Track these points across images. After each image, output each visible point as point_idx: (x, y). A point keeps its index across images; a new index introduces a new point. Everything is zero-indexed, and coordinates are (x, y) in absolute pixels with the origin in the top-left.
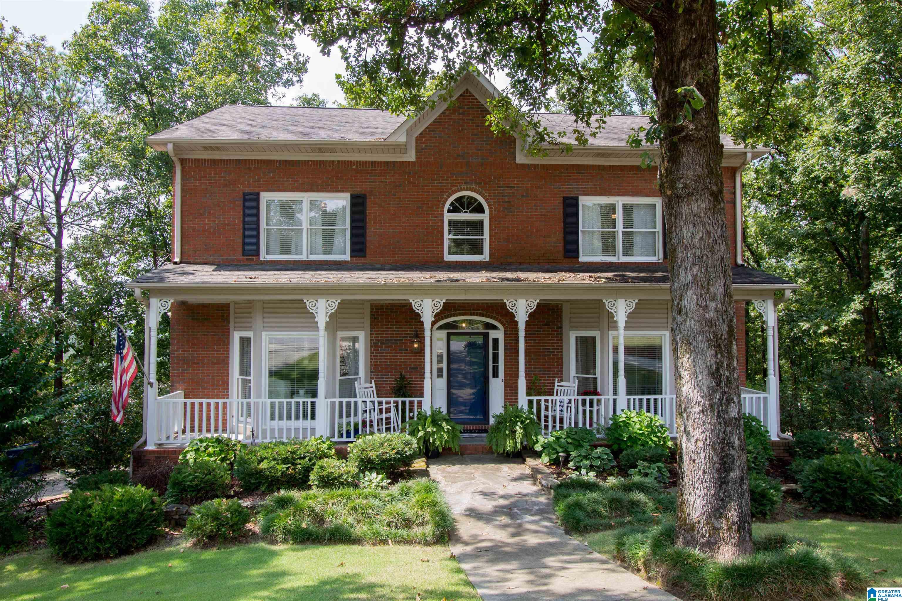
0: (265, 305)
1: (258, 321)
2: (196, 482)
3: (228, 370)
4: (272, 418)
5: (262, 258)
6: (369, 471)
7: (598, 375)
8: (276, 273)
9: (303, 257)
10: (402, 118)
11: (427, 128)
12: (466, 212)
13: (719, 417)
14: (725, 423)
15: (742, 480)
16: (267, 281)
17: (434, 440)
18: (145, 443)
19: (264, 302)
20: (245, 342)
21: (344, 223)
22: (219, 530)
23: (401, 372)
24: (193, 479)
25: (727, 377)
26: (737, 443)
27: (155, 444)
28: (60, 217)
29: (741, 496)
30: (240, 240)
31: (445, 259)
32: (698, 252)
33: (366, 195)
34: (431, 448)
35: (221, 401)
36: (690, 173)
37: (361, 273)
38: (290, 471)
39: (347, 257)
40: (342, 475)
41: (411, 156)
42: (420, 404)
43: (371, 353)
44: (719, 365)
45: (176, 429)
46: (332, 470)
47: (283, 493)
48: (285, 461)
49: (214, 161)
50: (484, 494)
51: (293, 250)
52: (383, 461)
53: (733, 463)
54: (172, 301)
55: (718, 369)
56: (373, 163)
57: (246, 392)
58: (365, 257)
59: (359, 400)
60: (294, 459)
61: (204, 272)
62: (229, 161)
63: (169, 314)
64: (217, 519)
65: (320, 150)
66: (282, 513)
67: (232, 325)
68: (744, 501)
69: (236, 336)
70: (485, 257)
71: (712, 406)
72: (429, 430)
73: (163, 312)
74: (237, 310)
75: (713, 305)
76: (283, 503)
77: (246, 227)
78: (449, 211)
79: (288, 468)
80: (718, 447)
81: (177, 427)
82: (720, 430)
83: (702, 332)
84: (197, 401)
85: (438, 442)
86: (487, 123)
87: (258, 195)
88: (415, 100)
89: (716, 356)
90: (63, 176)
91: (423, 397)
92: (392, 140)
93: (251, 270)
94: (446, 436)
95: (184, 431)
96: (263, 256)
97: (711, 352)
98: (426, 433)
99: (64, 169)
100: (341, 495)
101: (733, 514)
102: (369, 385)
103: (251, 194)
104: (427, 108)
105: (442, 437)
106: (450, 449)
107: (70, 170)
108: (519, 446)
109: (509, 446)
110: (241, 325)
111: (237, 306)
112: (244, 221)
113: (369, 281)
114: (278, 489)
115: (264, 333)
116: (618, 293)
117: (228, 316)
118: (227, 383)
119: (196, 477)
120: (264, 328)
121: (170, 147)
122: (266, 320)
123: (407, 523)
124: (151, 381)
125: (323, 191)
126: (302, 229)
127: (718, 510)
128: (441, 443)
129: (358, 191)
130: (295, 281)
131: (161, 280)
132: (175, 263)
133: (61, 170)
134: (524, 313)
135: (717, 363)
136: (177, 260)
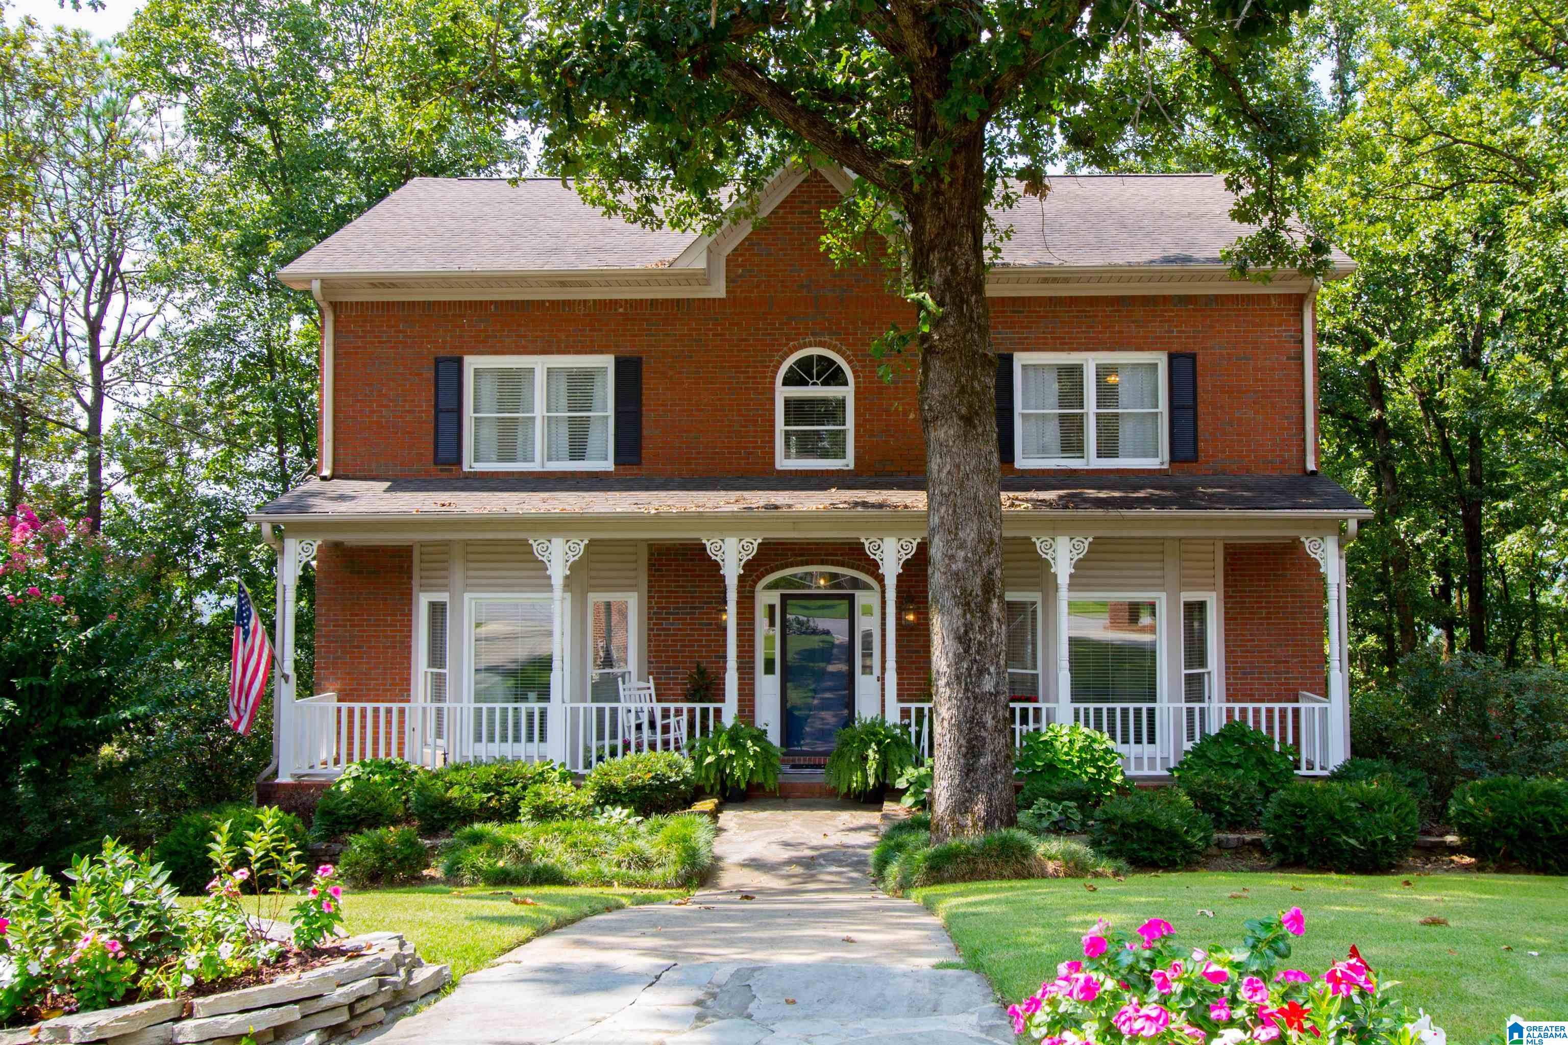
0: (470, 549)
1: (458, 574)
2: (354, 811)
3: (409, 658)
4: (478, 738)
5: (466, 468)
6: (612, 805)
7: (1039, 671)
8: (485, 494)
9: (535, 466)
10: (691, 237)
11: (746, 239)
12: (814, 384)
13: (967, 690)
14: (975, 698)
15: (995, 768)
16: (468, 510)
17: (732, 768)
18: (276, 773)
19: (467, 543)
20: (437, 611)
21: (605, 409)
22: (383, 863)
23: (698, 664)
24: (350, 807)
25: (980, 643)
26: (990, 723)
27: (293, 775)
28: (97, 366)
29: (993, 786)
30: (431, 438)
31: (778, 466)
32: (945, 490)
33: (640, 359)
34: (729, 783)
35: (395, 706)
36: (936, 393)
37: (625, 494)
38: (493, 803)
39: (608, 465)
40: (566, 806)
41: (718, 290)
42: (718, 712)
43: (650, 629)
44: (968, 627)
45: (324, 756)
46: (551, 798)
47: (477, 826)
48: (486, 788)
49: (388, 305)
50: (786, 844)
51: (520, 452)
52: (633, 790)
53: (983, 746)
54: (319, 542)
55: (966, 632)
56: (654, 303)
57: (438, 691)
58: (639, 463)
59: (621, 706)
60: (499, 785)
61: (370, 493)
62: (413, 304)
63: (314, 563)
64: (383, 850)
65: (563, 284)
66: (472, 849)
67: (416, 582)
68: (995, 794)
69: (423, 601)
70: (847, 462)
71: (958, 678)
72: (724, 752)
73: (305, 560)
74: (425, 557)
75: (962, 554)
76: (476, 839)
77: (441, 415)
78: (786, 383)
79: (489, 799)
80: (965, 727)
81: (326, 753)
82: (967, 707)
83: (947, 587)
84: (357, 706)
85: (737, 773)
86: (822, 248)
87: (459, 362)
88: (709, 207)
89: (964, 615)
90: (103, 286)
91: (723, 701)
92: (680, 266)
93: (445, 489)
94: (751, 764)
95: (337, 762)
96: (469, 464)
97: (958, 611)
98: (720, 758)
99: (105, 271)
100: (558, 829)
101: (980, 808)
102: (646, 685)
103: (448, 360)
104: (726, 223)
105: (744, 765)
106: (761, 786)
107: (116, 269)
108: (871, 781)
109: (856, 781)
110: (433, 581)
111: (424, 549)
112: (436, 405)
113: (635, 509)
114: (472, 822)
115: (467, 596)
116: (1055, 527)
117: (410, 567)
118: (408, 680)
119: (354, 804)
120: (468, 587)
121: (316, 286)
122: (471, 573)
123: (646, 863)
124: (286, 672)
125: (569, 353)
126: (534, 418)
127: (964, 803)
128: (744, 774)
129: (628, 351)
130: (512, 509)
131: (303, 509)
132: (324, 478)
133: (100, 273)
134: (895, 559)
135: (965, 625)
136: (326, 472)
